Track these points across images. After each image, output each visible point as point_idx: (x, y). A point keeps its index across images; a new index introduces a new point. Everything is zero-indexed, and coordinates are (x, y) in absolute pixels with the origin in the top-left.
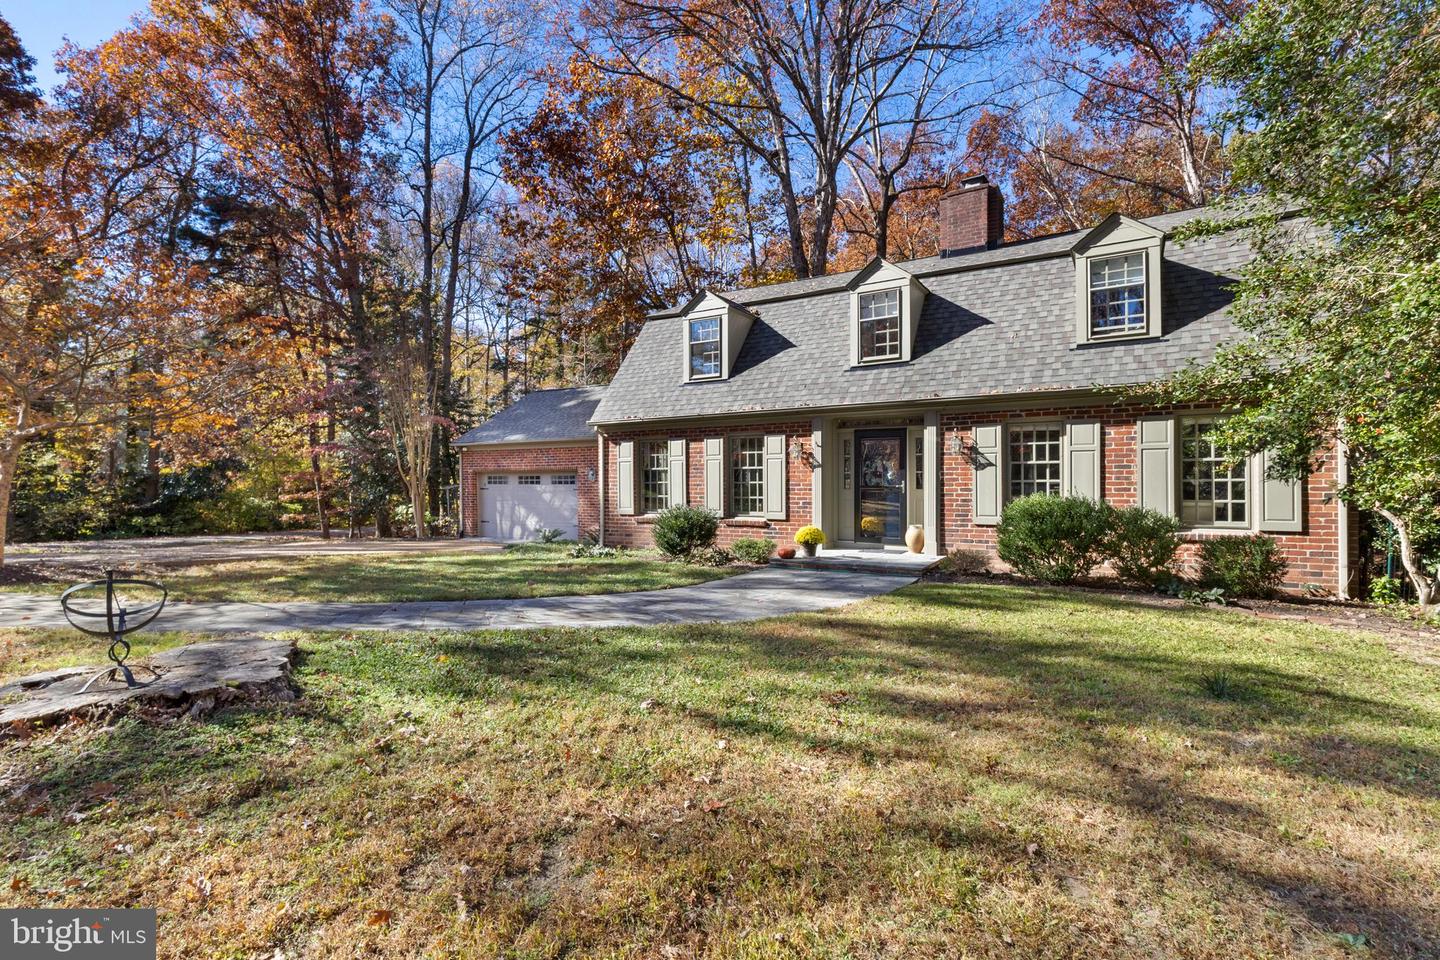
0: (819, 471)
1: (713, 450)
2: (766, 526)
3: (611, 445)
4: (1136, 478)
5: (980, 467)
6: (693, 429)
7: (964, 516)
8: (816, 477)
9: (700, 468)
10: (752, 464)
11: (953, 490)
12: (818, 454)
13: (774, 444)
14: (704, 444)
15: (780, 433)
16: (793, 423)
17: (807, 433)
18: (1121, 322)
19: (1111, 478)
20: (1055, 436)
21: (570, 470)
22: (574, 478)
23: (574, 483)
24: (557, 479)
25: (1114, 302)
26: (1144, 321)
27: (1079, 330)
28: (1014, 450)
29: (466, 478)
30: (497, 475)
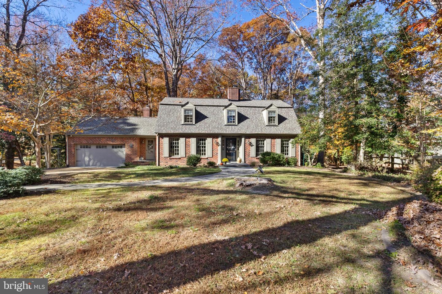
0: (220, 146)
1: (193, 141)
2: (207, 159)
3: (160, 139)
4: (276, 148)
5: (252, 146)
6: (188, 136)
7: (249, 155)
8: (219, 148)
9: (189, 146)
11: (247, 151)
12: (220, 143)
13: (209, 141)
14: (190, 139)
15: (211, 138)
16: (214, 136)
17: (218, 138)
18: (272, 122)
19: (272, 148)
20: (263, 141)
21: (121, 144)
22: (122, 146)
23: (122, 148)
24: (114, 146)
25: (270, 119)
26: (276, 123)
27: (265, 122)
28: (258, 143)
29: (70, 146)
30: (85, 145)
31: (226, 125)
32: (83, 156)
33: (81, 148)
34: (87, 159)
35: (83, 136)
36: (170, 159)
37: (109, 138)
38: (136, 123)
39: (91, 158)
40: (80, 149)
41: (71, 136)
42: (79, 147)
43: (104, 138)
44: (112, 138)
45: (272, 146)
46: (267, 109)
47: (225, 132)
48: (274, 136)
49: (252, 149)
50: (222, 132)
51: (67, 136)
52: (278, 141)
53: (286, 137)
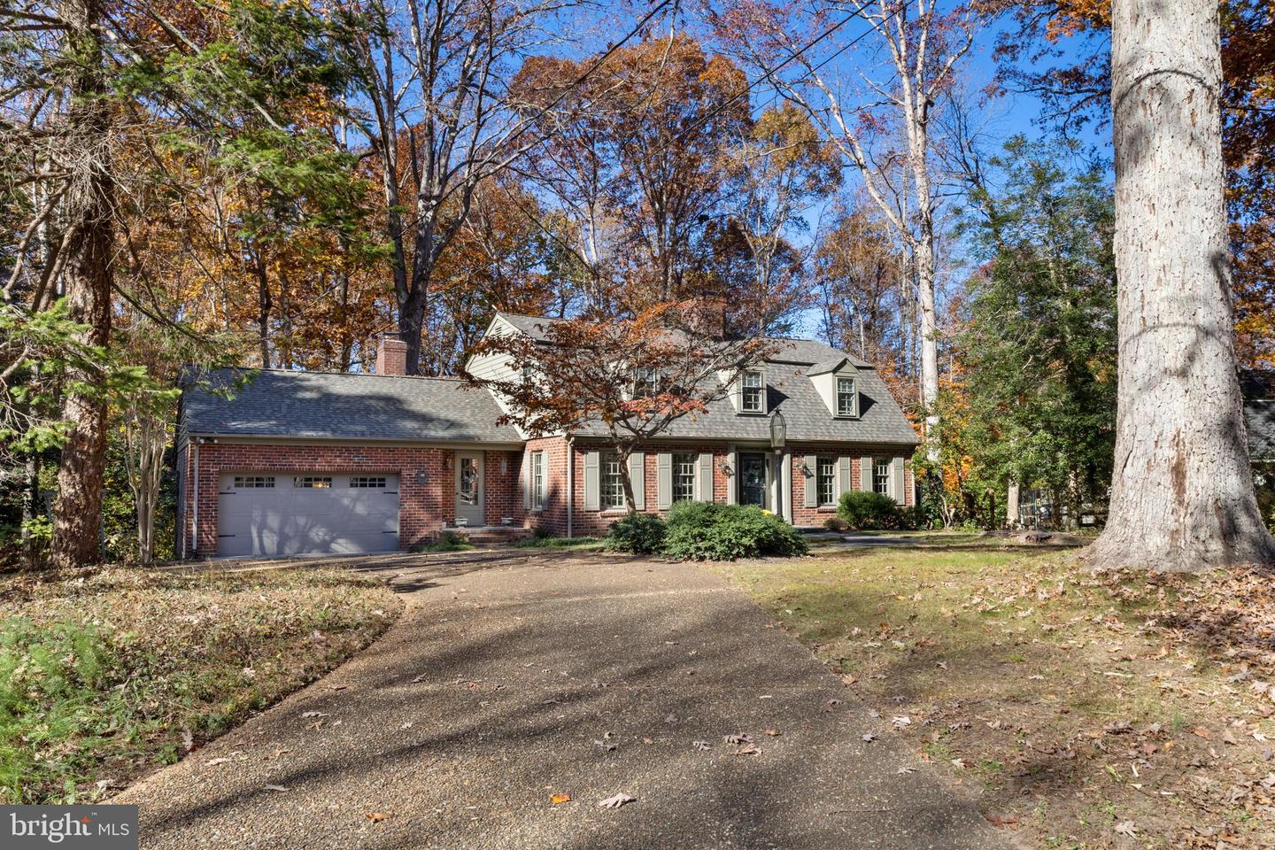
0: (733, 478)
1: (664, 462)
3: (577, 453)
5: (808, 477)
6: (649, 446)
7: (801, 503)
8: (731, 482)
9: (654, 475)
10: (686, 472)
11: (797, 490)
12: (732, 466)
13: (703, 460)
14: (657, 457)
15: (709, 452)
16: (717, 447)
17: (726, 454)
18: (846, 409)
20: (832, 463)
21: (384, 473)
22: (384, 480)
23: (383, 485)
24: (358, 481)
25: (843, 400)
26: (854, 410)
27: (831, 410)
28: (819, 469)
29: (205, 478)
30: (255, 476)
31: (739, 415)
33: (237, 486)
35: (254, 443)
36: (603, 517)
37: (347, 450)
38: (411, 399)
40: (233, 489)
41: (216, 441)
42: (230, 482)
44: (358, 450)
45: (854, 476)
46: (834, 371)
47: (745, 436)
48: (854, 450)
49: (809, 488)
50: (738, 436)
51: (202, 441)
52: (866, 463)
53: (883, 453)
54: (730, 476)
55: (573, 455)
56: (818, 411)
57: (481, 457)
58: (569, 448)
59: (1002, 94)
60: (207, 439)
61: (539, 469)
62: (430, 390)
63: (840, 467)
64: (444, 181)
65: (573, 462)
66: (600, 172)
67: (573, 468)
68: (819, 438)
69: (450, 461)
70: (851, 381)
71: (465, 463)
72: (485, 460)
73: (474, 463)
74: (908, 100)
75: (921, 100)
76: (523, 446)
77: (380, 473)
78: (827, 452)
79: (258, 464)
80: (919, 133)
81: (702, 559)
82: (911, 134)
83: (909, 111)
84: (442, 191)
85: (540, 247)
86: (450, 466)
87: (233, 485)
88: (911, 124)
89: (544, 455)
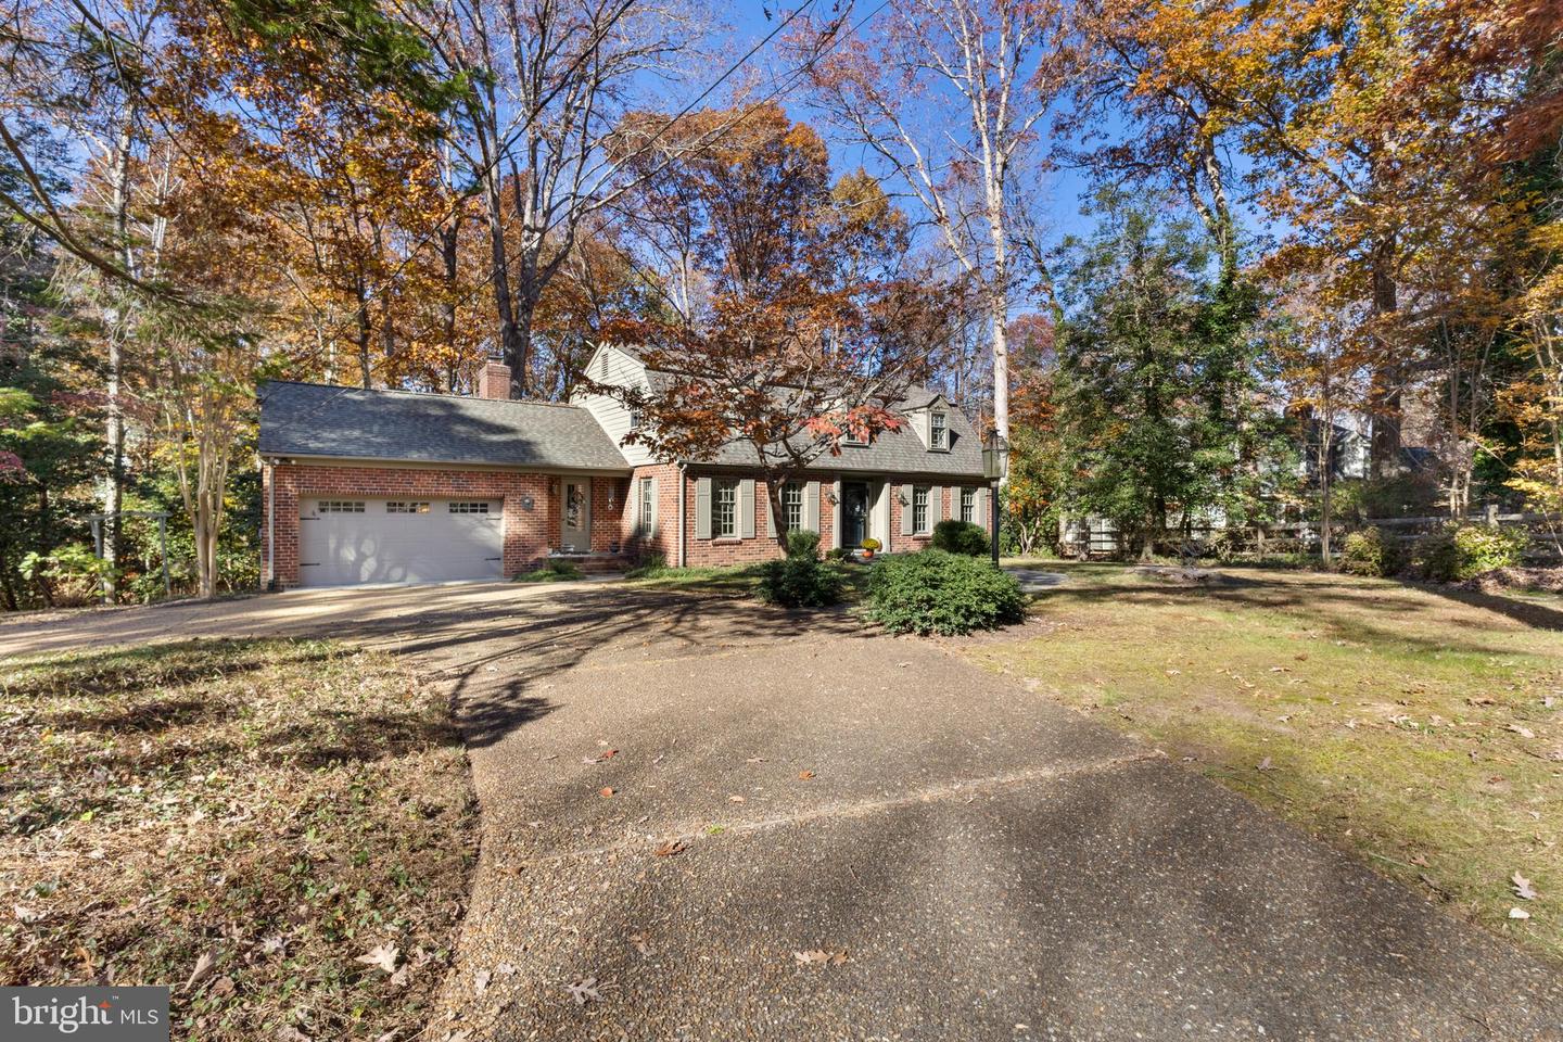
0: (838, 505)
1: (764, 490)
5: (905, 505)
7: (898, 532)
8: (837, 511)
10: (793, 500)
11: (895, 517)
13: (809, 490)
15: (817, 480)
16: (824, 476)
17: (832, 482)
18: (937, 443)
19: (945, 512)
20: (926, 492)
21: (485, 498)
22: (486, 505)
23: (486, 511)
24: (458, 506)
25: (935, 433)
26: (944, 444)
27: (925, 442)
28: (915, 499)
29: (283, 503)
30: (342, 501)
32: (332, 544)
33: (321, 510)
34: (350, 555)
35: (340, 466)
36: (715, 545)
37: (446, 473)
38: (514, 424)
39: (368, 553)
40: (319, 515)
41: (294, 462)
42: (313, 506)
43: (428, 473)
44: (457, 474)
45: (946, 504)
46: (929, 406)
47: (850, 466)
48: (946, 480)
49: (906, 514)
50: (844, 466)
51: (277, 462)
52: (955, 492)
53: (969, 483)
54: (834, 504)
55: (685, 483)
56: (913, 443)
57: (588, 483)
58: (681, 476)
59: (1056, 169)
60: (282, 459)
61: (647, 496)
62: (535, 414)
63: (933, 496)
64: (548, 214)
65: (685, 489)
66: (692, 229)
67: (685, 496)
68: (916, 470)
69: (555, 487)
70: (942, 416)
71: (571, 489)
72: (592, 486)
73: (580, 489)
74: (988, 159)
75: (999, 159)
76: (630, 473)
77: (482, 498)
78: (923, 481)
79: (345, 487)
80: (998, 190)
81: (925, 633)
82: (990, 191)
83: (988, 171)
84: (546, 224)
85: (633, 298)
86: (556, 492)
87: (317, 511)
88: (989, 182)
89: (654, 482)
